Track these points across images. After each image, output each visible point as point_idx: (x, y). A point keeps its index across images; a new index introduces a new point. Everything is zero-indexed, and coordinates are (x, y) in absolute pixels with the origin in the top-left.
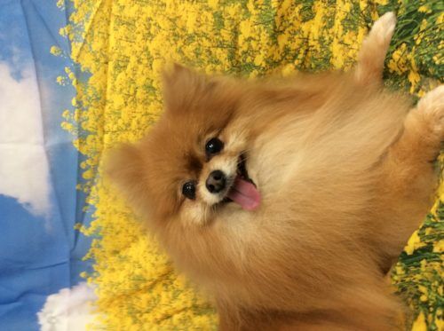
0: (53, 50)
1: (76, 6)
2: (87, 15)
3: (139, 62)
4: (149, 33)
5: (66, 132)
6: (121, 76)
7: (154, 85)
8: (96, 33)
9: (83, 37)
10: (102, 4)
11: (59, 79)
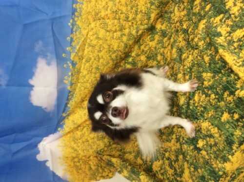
1: (74, 40)
2: (78, 43)
3: (95, 60)
4: (100, 50)
6: (88, 64)
7: (99, 67)
8: (81, 49)
9: (76, 51)
10: (85, 39)
11: (65, 66)
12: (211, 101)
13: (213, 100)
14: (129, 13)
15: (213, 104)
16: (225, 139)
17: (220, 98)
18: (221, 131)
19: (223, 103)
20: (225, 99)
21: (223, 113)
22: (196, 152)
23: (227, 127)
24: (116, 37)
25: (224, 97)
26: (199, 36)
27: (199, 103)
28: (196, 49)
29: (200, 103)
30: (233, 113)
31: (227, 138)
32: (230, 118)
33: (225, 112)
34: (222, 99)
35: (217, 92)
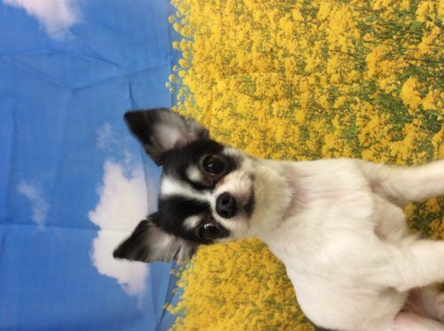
4: (243, 143)
24: (278, 112)
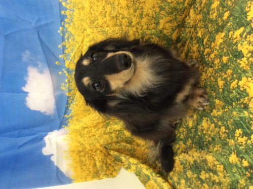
0: (57, 63)
1: (67, 47)
2: (72, 50)
5: (63, 90)
8: (76, 56)
9: (71, 58)
10: (79, 46)
11: (60, 73)
12: (221, 133)
13: (223, 133)
14: (132, 17)
15: (222, 139)
16: (230, 183)
17: (231, 135)
18: (227, 172)
19: (233, 141)
20: (236, 138)
21: (231, 153)
22: (200, 182)
23: (234, 171)
25: (235, 135)
26: (216, 52)
27: (207, 131)
28: (211, 67)
29: (209, 132)
30: (242, 158)
31: (232, 182)
32: (239, 163)
33: (233, 153)
34: (233, 137)
35: (228, 126)
